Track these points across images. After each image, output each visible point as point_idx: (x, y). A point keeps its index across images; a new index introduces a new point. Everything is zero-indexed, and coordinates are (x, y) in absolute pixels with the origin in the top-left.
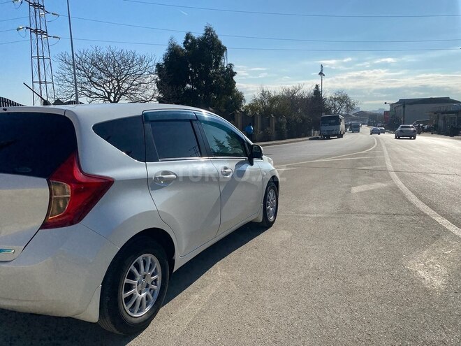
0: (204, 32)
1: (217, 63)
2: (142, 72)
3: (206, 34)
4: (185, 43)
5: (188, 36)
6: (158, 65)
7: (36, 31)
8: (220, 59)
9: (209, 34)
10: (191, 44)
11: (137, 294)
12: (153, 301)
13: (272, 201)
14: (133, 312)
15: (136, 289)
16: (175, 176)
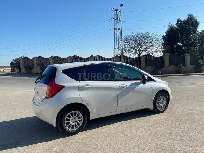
0: (187, 17)
1: (195, 31)
2: (152, 41)
3: (188, 18)
4: (177, 24)
5: (178, 21)
6: (163, 36)
7: (116, 29)
8: (196, 29)
9: (190, 18)
10: (180, 24)
11: (71, 123)
12: (78, 127)
13: (163, 101)
14: (69, 128)
15: (71, 121)
16: (91, 87)
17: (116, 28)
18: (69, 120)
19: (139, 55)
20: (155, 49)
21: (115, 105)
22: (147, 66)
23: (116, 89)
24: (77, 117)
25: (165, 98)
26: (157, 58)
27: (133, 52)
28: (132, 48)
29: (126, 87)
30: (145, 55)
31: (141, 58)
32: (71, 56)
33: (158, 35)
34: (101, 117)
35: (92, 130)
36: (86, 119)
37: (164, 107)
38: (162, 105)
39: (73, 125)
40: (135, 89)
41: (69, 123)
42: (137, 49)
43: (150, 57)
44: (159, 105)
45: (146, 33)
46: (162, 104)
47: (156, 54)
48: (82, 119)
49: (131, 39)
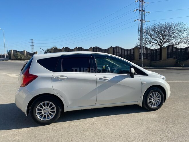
2: (175, 31)
11: (43, 113)
12: (51, 118)
13: (156, 98)
14: (41, 118)
15: (43, 111)
16: (66, 78)
17: (140, 19)
18: (41, 110)
19: (161, 46)
20: (179, 40)
21: (94, 98)
22: (169, 58)
23: (96, 81)
24: (50, 107)
25: (159, 95)
26: (181, 49)
27: (154, 43)
28: (153, 39)
29: (107, 80)
30: (167, 47)
31: (162, 49)
32: (93, 47)
33: (184, 25)
34: (80, 110)
35: (66, 122)
36: (60, 110)
37: (158, 104)
38: (154, 102)
39: (45, 115)
40: (119, 83)
41: (41, 113)
42: (159, 40)
43: (173, 49)
44: (151, 102)
45: (169, 23)
46: (156, 101)
47: (180, 45)
48: (55, 110)
49: (152, 30)
